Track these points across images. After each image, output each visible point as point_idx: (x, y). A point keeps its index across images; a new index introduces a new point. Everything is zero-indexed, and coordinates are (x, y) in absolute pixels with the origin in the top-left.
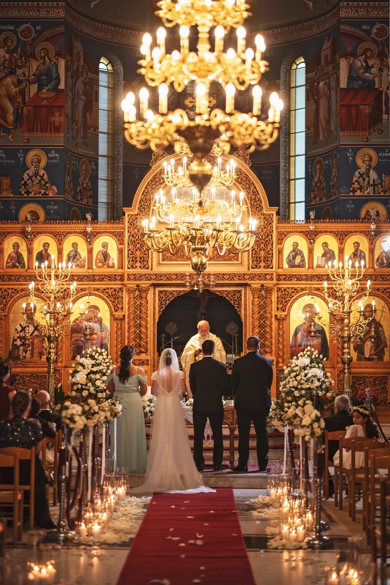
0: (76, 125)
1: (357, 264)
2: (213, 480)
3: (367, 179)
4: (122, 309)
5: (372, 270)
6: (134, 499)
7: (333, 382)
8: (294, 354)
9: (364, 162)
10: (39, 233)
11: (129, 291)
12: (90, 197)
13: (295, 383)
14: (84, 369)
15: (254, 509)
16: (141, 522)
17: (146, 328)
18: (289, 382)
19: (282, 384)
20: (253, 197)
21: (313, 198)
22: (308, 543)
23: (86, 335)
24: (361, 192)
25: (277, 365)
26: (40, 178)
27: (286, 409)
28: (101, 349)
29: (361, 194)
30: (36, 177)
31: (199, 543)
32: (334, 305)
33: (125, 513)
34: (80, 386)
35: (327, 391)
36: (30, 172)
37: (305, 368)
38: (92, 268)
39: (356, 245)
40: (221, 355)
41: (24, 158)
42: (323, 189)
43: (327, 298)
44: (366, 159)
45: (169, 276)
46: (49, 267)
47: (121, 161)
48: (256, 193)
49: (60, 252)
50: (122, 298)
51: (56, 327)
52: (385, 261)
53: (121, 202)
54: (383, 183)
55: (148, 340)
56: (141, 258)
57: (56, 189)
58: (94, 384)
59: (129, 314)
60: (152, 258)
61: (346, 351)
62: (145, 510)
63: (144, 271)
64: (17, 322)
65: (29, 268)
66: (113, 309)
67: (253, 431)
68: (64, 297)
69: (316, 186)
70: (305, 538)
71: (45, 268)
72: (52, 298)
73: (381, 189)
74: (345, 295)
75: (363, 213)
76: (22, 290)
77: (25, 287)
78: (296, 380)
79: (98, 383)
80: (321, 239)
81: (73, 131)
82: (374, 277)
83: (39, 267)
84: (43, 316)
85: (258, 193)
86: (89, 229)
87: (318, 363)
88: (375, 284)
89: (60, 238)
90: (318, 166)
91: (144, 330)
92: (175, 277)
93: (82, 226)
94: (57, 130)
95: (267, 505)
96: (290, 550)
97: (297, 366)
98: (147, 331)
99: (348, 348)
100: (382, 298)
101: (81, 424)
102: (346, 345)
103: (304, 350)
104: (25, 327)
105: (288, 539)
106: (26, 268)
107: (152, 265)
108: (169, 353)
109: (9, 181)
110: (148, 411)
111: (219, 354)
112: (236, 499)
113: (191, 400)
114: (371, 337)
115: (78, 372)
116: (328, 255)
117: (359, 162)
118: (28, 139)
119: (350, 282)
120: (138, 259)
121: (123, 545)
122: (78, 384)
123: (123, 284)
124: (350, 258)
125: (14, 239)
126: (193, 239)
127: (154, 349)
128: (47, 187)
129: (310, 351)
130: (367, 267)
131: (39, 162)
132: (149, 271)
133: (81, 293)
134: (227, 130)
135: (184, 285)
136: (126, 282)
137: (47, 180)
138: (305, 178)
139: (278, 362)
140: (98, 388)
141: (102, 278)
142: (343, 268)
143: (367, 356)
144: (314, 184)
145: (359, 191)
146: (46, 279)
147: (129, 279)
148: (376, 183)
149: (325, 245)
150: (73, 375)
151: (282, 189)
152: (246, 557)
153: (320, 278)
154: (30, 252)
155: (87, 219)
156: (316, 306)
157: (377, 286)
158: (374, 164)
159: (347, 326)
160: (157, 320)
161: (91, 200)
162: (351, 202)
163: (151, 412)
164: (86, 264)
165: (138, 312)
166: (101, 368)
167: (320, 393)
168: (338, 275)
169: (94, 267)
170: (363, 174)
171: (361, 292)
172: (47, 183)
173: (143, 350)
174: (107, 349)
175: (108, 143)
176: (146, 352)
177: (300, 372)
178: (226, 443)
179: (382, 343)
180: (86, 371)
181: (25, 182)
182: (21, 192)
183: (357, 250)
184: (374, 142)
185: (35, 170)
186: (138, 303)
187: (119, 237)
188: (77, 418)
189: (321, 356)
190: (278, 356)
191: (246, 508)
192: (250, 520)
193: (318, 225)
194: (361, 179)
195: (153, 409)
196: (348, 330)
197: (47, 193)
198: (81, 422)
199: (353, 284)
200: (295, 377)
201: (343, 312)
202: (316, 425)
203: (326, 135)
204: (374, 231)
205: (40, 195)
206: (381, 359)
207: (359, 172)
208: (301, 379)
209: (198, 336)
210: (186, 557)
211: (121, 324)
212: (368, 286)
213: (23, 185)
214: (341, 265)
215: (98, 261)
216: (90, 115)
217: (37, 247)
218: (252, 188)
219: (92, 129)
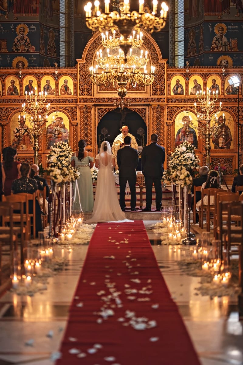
0: (46, 9)
1: (214, 92)
2: (131, 215)
3: (221, 42)
4: (76, 119)
5: (223, 96)
6: (87, 225)
7: (200, 161)
8: (177, 145)
9: (219, 31)
10: (27, 74)
11: (81, 109)
12: (55, 52)
13: (178, 162)
14: (55, 154)
15: (154, 229)
16: (92, 235)
17: (91, 130)
18: (174, 161)
19: (170, 162)
20: (153, 53)
21: (189, 53)
22: (183, 242)
23: (55, 135)
24: (217, 49)
25: (167, 151)
26: (25, 41)
27: (172, 173)
28: (65, 142)
29: (217, 51)
30: (22, 41)
31: (126, 242)
32: (200, 116)
33: (83, 231)
34: (53, 164)
35: (197, 166)
36: (19, 37)
37: (183, 153)
38: (58, 95)
39: (213, 81)
40: (135, 146)
41: (15, 29)
42: (195, 47)
43: (196, 112)
44: (220, 29)
45: (103, 100)
46: (34, 95)
47: (74, 30)
48: (154, 50)
49: (39, 86)
50: (76, 113)
51: (39, 129)
52: (231, 91)
53: (73, 55)
54: (231, 44)
55: (92, 137)
56: (87, 89)
57: (34, 48)
58: (61, 163)
59: (80, 122)
60: (94, 89)
61: (208, 143)
62: (94, 230)
63: (89, 97)
64: (14, 126)
65: (21, 95)
66: (71, 119)
67: (154, 190)
68: (42, 112)
69: (190, 46)
70: (181, 239)
71: (31, 95)
72: (36, 113)
73: (229, 48)
74: (207, 110)
75: (218, 62)
76: (17, 108)
77: (19, 106)
78: (178, 160)
79: (64, 162)
80: (193, 78)
81: (44, 12)
82: (224, 100)
83: (28, 95)
84: (31, 123)
85: (156, 51)
86: (56, 72)
87: (191, 150)
88: (225, 104)
89: (39, 77)
90: (192, 34)
91: (89, 132)
92: (107, 100)
93: (52, 70)
94: (35, 12)
95: (161, 227)
96: (173, 245)
97: (179, 152)
98: (91, 132)
99: (208, 141)
100: (229, 112)
101: (60, 180)
102: (207, 139)
103: (183, 142)
104: (19, 130)
105: (172, 240)
106: (19, 95)
107: (94, 93)
108: (105, 144)
109: (5, 43)
110: (93, 178)
111: (134, 145)
112: (145, 225)
113: (118, 171)
114: (222, 135)
115: (52, 156)
116: (197, 87)
117: (216, 31)
118: (17, 18)
119: (209, 103)
120: (86, 89)
121: (84, 244)
122: (52, 162)
123: (77, 105)
124: (210, 89)
125: (11, 78)
126: (119, 78)
127: (95, 143)
128: (29, 47)
129: (186, 143)
130: (220, 94)
131: (24, 31)
132: (92, 97)
133: (53, 110)
134: (139, 22)
135: (113, 105)
136: (78, 103)
137: (29, 43)
138: (184, 41)
139: (168, 150)
140: (64, 165)
141: (64, 101)
142: (206, 94)
143: (221, 146)
144: (189, 45)
145: (216, 49)
146: (32, 101)
147: (80, 102)
148: (226, 44)
149: (196, 81)
150: (49, 158)
151: (170, 47)
152: (151, 248)
153: (193, 101)
154: (21, 85)
155: (55, 66)
156: (190, 117)
157: (226, 105)
158: (225, 32)
159: (208, 129)
160: (97, 126)
161: (56, 54)
162: (211, 55)
163: (95, 178)
164: (55, 92)
165: (86, 121)
166: (65, 153)
167: (192, 167)
168: (203, 99)
169: (60, 94)
170: (219, 38)
171: (216, 109)
172: (29, 44)
173: (89, 143)
174: (68, 143)
175: (65, 19)
176: (91, 145)
177: (180, 155)
178: (138, 197)
179: (229, 138)
180: (57, 155)
181: (16, 43)
182: (13, 50)
183: (214, 84)
184: (225, 19)
185: (22, 36)
186: (86, 115)
187: (74, 77)
188: (58, 176)
189: (193, 146)
190: (168, 147)
191: (150, 228)
192: (152, 233)
193: (191, 69)
194: (217, 41)
195: (96, 177)
196: (208, 131)
197: (29, 50)
198: (60, 179)
199: (211, 104)
200: (178, 158)
201: (206, 120)
202: (187, 179)
203: (196, 15)
204: (224, 73)
205: (25, 51)
206: (229, 148)
207: (216, 38)
208: (181, 159)
209: (121, 135)
210: (120, 248)
211: (76, 128)
212: (220, 105)
213: (14, 45)
214: (204, 93)
215: (62, 91)
216: (54, 2)
217: (26, 83)
218: (152, 47)
219: (56, 11)
